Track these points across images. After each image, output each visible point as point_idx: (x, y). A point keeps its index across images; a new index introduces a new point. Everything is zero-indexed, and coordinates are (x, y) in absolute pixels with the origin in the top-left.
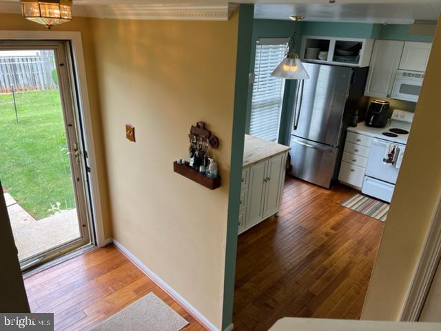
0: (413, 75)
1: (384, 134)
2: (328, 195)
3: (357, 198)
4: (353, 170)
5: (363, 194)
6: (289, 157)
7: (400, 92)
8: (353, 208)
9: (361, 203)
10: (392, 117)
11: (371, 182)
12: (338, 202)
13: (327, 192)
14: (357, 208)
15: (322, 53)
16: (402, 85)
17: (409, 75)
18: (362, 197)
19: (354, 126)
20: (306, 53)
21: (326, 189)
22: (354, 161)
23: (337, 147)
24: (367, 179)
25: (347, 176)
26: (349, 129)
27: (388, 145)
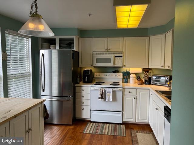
0: (101, 54)
1: (95, 84)
2: (73, 129)
3: (90, 126)
4: (83, 109)
5: (92, 122)
6: (45, 107)
7: (97, 62)
8: (91, 132)
9: (93, 128)
10: (95, 77)
11: (95, 113)
12: (81, 131)
13: (72, 127)
14: (93, 131)
15: (52, 45)
16: (97, 59)
17: (99, 54)
18: (92, 124)
19: (79, 83)
20: (42, 46)
21: (70, 125)
22: (83, 103)
23: (72, 97)
24: (92, 112)
25: (81, 113)
26: (76, 85)
27: (99, 90)
